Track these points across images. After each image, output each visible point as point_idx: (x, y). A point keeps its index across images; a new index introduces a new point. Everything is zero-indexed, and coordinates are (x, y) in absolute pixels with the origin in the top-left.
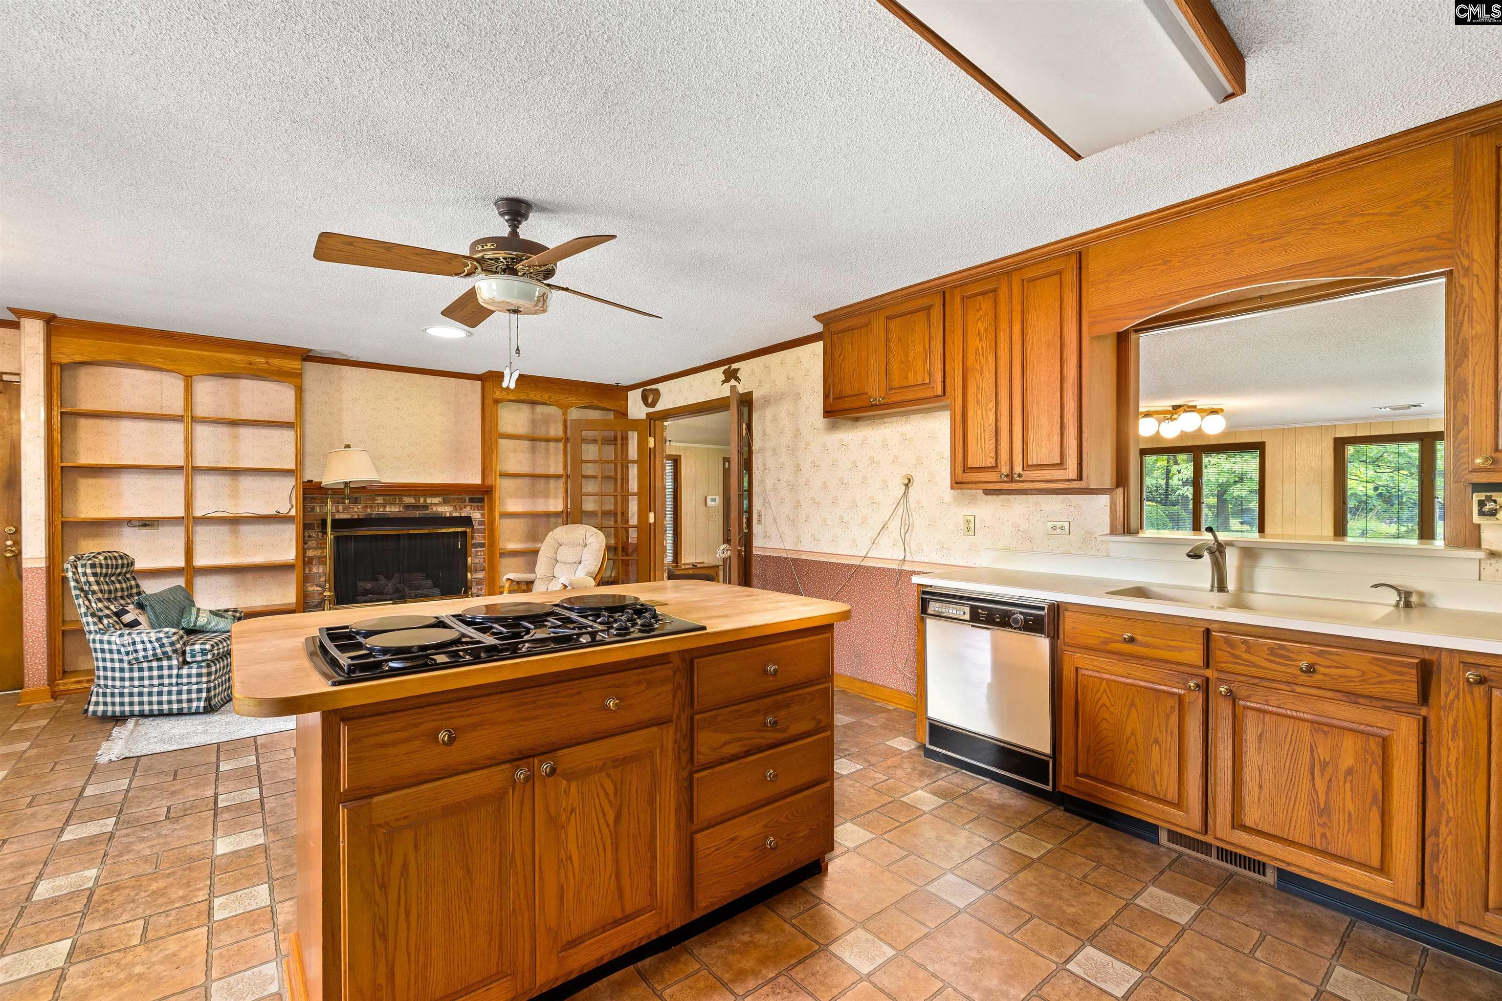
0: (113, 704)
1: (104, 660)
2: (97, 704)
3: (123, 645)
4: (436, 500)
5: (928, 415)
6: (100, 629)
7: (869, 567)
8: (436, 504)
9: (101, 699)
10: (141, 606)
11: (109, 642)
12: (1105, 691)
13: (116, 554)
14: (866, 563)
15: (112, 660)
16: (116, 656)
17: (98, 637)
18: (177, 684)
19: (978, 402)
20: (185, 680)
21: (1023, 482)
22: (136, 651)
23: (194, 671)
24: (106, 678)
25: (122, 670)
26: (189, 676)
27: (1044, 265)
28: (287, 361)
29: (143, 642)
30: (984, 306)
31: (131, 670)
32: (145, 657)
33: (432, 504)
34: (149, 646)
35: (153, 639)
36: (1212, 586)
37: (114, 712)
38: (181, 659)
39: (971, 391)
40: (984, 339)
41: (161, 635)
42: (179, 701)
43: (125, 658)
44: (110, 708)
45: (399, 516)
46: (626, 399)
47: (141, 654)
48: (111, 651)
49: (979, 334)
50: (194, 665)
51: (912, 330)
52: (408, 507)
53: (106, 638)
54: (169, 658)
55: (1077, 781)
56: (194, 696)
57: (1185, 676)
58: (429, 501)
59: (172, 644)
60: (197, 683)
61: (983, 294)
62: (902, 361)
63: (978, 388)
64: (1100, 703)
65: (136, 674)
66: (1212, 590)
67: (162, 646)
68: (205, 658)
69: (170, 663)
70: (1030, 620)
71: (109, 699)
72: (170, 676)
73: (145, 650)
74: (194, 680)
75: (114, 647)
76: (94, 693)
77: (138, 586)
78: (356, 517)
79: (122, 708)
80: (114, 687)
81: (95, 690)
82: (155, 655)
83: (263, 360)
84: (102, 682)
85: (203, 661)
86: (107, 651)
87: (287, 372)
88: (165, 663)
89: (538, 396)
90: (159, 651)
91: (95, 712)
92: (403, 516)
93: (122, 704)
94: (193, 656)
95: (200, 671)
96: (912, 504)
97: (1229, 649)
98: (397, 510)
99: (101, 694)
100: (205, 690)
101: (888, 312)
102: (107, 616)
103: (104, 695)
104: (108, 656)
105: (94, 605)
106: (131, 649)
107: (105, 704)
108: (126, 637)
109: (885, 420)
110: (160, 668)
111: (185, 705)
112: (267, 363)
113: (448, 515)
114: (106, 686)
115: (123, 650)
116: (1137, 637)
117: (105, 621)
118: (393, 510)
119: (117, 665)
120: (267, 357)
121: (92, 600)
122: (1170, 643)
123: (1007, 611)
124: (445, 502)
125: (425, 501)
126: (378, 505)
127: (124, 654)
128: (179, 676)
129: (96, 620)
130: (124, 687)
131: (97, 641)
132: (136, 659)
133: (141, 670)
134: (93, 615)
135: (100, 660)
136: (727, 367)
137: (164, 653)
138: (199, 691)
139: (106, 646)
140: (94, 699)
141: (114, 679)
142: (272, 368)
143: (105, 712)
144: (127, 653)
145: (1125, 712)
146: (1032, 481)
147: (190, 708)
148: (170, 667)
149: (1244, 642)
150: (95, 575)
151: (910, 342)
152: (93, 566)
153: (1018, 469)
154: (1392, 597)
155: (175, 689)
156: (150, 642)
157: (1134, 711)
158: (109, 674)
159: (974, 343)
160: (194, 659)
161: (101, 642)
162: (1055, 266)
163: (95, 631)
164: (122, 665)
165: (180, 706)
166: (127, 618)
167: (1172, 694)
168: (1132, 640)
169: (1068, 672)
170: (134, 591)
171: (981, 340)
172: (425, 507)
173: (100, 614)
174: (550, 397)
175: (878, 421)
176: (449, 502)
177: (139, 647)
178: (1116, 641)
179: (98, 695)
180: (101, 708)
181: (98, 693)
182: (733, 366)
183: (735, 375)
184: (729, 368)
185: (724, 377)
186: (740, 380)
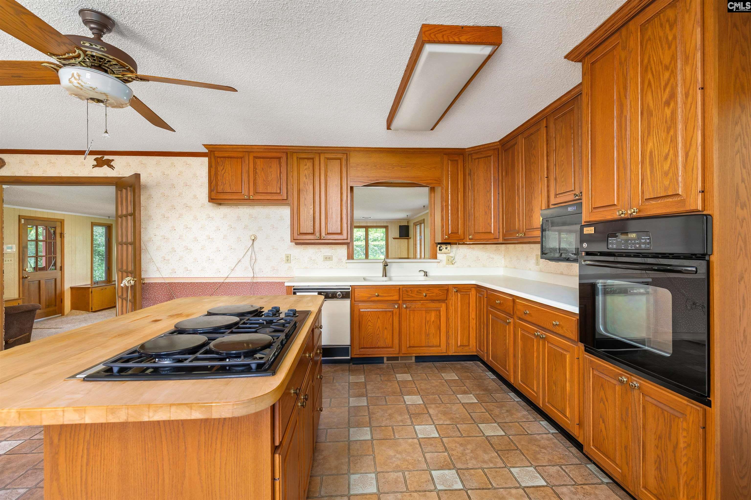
5: (265, 207)
7: (228, 283)
12: (369, 315)
14: (227, 281)
19: (305, 205)
21: (325, 240)
27: (334, 154)
30: (308, 164)
36: (383, 275)
39: (302, 200)
40: (308, 178)
49: (305, 175)
51: (270, 167)
55: (360, 351)
57: (394, 304)
61: (308, 159)
62: (264, 180)
63: (305, 199)
64: (368, 320)
66: (383, 277)
70: (344, 294)
96: (256, 249)
97: (407, 293)
101: (255, 155)
109: (239, 207)
116: (380, 294)
122: (390, 294)
123: (334, 292)
136: (99, 156)
145: (376, 321)
146: (329, 240)
149: (411, 290)
151: (269, 172)
153: (323, 234)
154: (423, 274)
157: (379, 320)
159: (303, 179)
162: (339, 156)
167: (390, 311)
168: (378, 296)
169: (356, 312)
171: (306, 178)
175: (235, 207)
178: (373, 297)
182: (106, 157)
183: (108, 163)
184: (101, 157)
185: (95, 163)
186: (114, 168)
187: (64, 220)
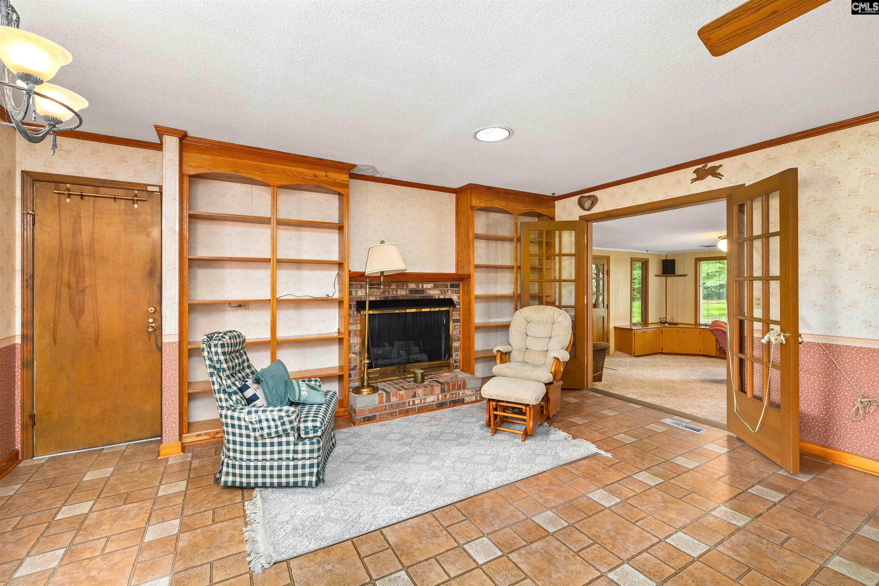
0: (241, 476)
1: (234, 434)
2: (227, 474)
3: (251, 423)
4: (430, 286)
6: (231, 406)
8: (429, 289)
9: (231, 470)
10: (258, 381)
11: (239, 419)
13: (235, 334)
15: (241, 435)
16: (244, 432)
17: (229, 413)
18: (294, 459)
20: (300, 456)
22: (262, 429)
23: (308, 447)
24: (235, 451)
25: (249, 445)
26: (304, 452)
28: (339, 175)
29: (267, 420)
31: (256, 445)
32: (269, 434)
33: (427, 289)
34: (272, 424)
35: (276, 418)
37: (241, 483)
38: (296, 435)
41: (283, 414)
42: (295, 476)
43: (252, 434)
44: (238, 479)
45: (406, 298)
46: (554, 207)
47: (266, 431)
48: (240, 427)
50: (307, 441)
52: (412, 291)
53: (236, 414)
54: (288, 435)
56: (307, 471)
58: (426, 286)
59: (291, 422)
60: (310, 458)
65: (260, 449)
67: (283, 424)
68: (315, 434)
69: (288, 439)
71: (237, 471)
72: (288, 452)
73: (269, 427)
74: (307, 455)
75: (243, 423)
76: (225, 464)
77: (248, 360)
78: (378, 299)
79: (248, 480)
80: (241, 459)
81: (226, 460)
82: (277, 432)
83: (324, 174)
84: (231, 454)
85: (314, 437)
86: (237, 426)
87: (339, 183)
88: (284, 439)
89: (500, 204)
90: (280, 429)
91: (226, 482)
92: (410, 298)
93: (248, 476)
94: (307, 433)
95: (312, 447)
98: (405, 293)
99: (230, 466)
100: (316, 465)
102: (235, 393)
103: (234, 466)
104: (237, 431)
105: (224, 382)
106: (257, 426)
107: (234, 475)
108: (253, 415)
110: (280, 444)
111: (300, 479)
112: (326, 176)
113: (437, 297)
114: (235, 458)
115: (250, 426)
117: (234, 397)
118: (402, 293)
119: (245, 440)
120: (326, 171)
121: (223, 378)
124: (436, 287)
125: (422, 286)
126: (393, 289)
127: (251, 430)
128: (295, 452)
129: (227, 397)
130: (250, 460)
131: (229, 417)
132: (262, 436)
133: (264, 445)
134: (225, 392)
135: (231, 434)
136: (700, 166)
137: (285, 431)
138: (311, 466)
139: (236, 422)
140: (225, 469)
141: (241, 452)
142: (330, 180)
143: (234, 482)
144: (254, 430)
147: (303, 482)
148: (288, 443)
150: (224, 354)
152: (223, 346)
155: (292, 463)
156: (274, 420)
158: (238, 447)
160: (307, 436)
161: (232, 418)
163: (227, 407)
164: (249, 440)
165: (295, 480)
166: (248, 393)
170: (246, 364)
172: (422, 291)
173: (230, 390)
174: (507, 205)
176: (437, 287)
177: (265, 424)
179: (228, 466)
180: (230, 479)
181: (228, 464)
182: (710, 165)
183: (714, 173)
184: (703, 167)
185: (695, 176)
186: (723, 176)
187: (609, 257)
